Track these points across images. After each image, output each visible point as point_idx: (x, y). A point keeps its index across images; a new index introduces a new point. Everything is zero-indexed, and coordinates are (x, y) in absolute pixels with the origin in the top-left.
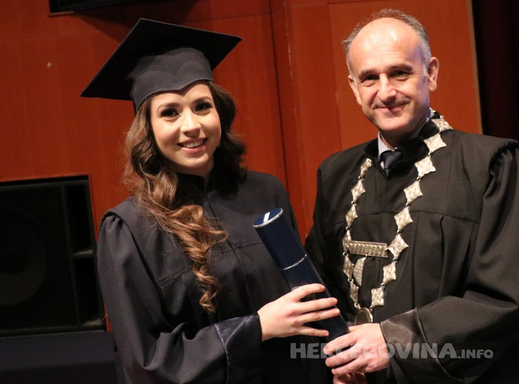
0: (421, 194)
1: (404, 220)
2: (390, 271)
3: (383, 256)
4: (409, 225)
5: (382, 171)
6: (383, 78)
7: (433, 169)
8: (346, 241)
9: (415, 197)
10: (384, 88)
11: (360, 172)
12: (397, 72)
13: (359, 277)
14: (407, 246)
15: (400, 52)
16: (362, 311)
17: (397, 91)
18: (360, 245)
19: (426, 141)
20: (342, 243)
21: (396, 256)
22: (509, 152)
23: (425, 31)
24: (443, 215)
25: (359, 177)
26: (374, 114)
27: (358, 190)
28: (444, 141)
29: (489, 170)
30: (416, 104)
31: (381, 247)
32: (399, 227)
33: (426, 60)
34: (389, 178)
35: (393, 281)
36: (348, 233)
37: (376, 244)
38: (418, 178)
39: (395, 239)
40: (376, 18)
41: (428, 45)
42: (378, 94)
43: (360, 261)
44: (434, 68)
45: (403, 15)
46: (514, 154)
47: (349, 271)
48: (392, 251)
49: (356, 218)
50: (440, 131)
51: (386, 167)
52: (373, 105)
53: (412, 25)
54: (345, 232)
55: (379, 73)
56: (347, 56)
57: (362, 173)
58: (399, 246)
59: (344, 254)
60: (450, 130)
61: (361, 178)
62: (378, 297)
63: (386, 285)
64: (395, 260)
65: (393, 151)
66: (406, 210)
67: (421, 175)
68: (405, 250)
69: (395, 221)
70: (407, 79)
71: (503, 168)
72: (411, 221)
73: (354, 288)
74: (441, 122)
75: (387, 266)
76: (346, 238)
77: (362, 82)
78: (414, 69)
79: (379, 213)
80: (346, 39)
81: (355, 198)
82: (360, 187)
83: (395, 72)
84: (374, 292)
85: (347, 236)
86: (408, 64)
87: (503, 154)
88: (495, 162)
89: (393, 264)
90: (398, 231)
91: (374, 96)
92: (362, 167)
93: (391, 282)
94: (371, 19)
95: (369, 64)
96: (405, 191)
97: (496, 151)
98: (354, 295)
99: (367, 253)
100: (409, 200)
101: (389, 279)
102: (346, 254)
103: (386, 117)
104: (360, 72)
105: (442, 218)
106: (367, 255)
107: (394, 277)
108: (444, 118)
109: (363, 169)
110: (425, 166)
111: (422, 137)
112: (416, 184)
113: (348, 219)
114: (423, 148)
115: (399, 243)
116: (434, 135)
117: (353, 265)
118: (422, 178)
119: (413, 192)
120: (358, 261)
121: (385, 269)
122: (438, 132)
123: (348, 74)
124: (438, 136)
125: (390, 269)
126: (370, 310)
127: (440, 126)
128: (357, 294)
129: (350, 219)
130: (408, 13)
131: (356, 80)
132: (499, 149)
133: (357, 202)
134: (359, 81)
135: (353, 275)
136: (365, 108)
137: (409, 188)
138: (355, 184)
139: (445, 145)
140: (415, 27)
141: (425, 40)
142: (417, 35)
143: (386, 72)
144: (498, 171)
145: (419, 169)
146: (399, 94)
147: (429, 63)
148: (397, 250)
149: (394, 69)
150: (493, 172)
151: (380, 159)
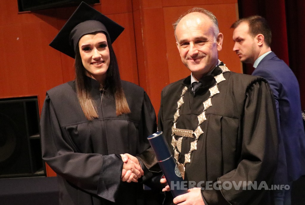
0: (211, 105)
1: (202, 118)
2: (194, 145)
3: (191, 137)
4: (205, 121)
5: (192, 93)
6: (192, 44)
7: (218, 92)
8: (174, 129)
9: (208, 107)
10: (192, 49)
11: (182, 93)
13: (179, 147)
14: (203, 132)
15: (201, 30)
16: (180, 165)
17: (199, 51)
18: (180, 131)
19: (215, 77)
20: (171, 129)
21: (197, 137)
22: (257, 83)
23: (216, 19)
25: (181, 95)
26: (187, 62)
27: (180, 102)
28: (224, 77)
29: (246, 93)
30: (209, 57)
31: (190, 132)
32: (200, 122)
33: (216, 34)
34: (195, 96)
36: (175, 124)
37: (187, 131)
38: (210, 97)
39: (197, 128)
40: (190, 12)
41: (217, 26)
42: (189, 52)
43: (180, 139)
45: (205, 11)
46: (260, 84)
47: (174, 144)
48: (196, 135)
49: (179, 117)
50: (223, 72)
51: (194, 91)
52: (186, 58)
53: (208, 16)
54: (173, 124)
55: (189, 42)
56: (175, 32)
59: (172, 135)
60: (228, 72)
61: (182, 96)
62: (188, 158)
63: (192, 152)
64: (197, 139)
65: (198, 82)
66: (204, 113)
67: (212, 95)
68: (202, 135)
69: (198, 119)
70: (204, 44)
71: (254, 92)
72: (206, 119)
73: (177, 153)
75: (193, 142)
76: (173, 127)
77: (181, 46)
78: (208, 39)
79: (190, 114)
80: (174, 23)
81: (179, 106)
84: (186, 155)
85: (174, 126)
86: (205, 36)
87: (254, 85)
88: (249, 88)
89: (196, 141)
91: (187, 53)
92: (183, 90)
93: (194, 150)
94: (187, 14)
95: (185, 36)
96: (203, 103)
97: (250, 82)
98: (176, 157)
100: (205, 108)
101: (193, 150)
102: (173, 135)
103: (193, 65)
104: (180, 41)
105: (222, 118)
106: (183, 136)
107: (196, 148)
108: (226, 65)
109: (184, 91)
110: (214, 90)
111: (213, 75)
112: (209, 100)
113: (175, 117)
114: (213, 80)
115: (199, 130)
116: (219, 74)
117: (176, 141)
118: (212, 97)
119: (208, 104)
121: (192, 144)
124: (221, 75)
126: (184, 165)
127: (223, 69)
128: (178, 156)
129: (176, 117)
132: (252, 82)
133: (180, 108)
134: (180, 45)
135: (176, 146)
136: (183, 59)
137: (206, 102)
138: (179, 99)
139: (225, 79)
140: (211, 17)
141: (215, 24)
142: (211, 21)
143: (193, 41)
144: (251, 93)
145: (211, 92)
146: (200, 52)
147: (218, 36)
148: (198, 134)
149: (197, 39)
150: (248, 94)
151: (191, 86)
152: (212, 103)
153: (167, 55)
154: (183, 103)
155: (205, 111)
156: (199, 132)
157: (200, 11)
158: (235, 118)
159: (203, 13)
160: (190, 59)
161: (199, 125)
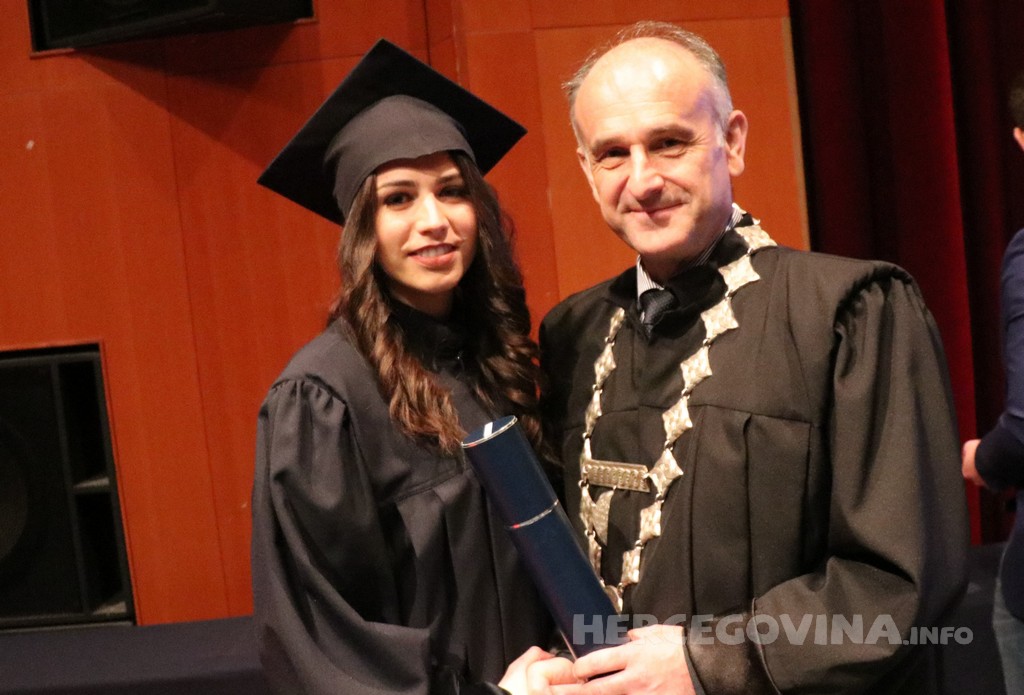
0: (709, 373)
1: (677, 422)
2: (650, 518)
3: (641, 489)
4: (687, 431)
5: (641, 329)
6: (638, 154)
7: (734, 324)
8: (584, 461)
9: (698, 379)
10: (640, 172)
11: (609, 329)
12: (665, 141)
13: (603, 527)
14: (681, 473)
15: (669, 103)
17: (665, 179)
18: (603, 468)
19: (721, 271)
21: (661, 491)
22: (875, 286)
23: (720, 61)
24: (748, 415)
25: (606, 339)
26: (622, 223)
27: (605, 364)
28: (756, 268)
29: (835, 325)
30: (703, 201)
31: (636, 472)
32: (670, 438)
33: (722, 117)
34: (652, 343)
35: (655, 537)
36: (587, 444)
37: (631, 468)
38: (705, 342)
39: (662, 458)
40: (626, 39)
41: (726, 88)
42: (628, 185)
43: (604, 498)
44: (737, 130)
45: (678, 33)
46: (886, 289)
47: (587, 516)
48: (656, 481)
49: (600, 417)
50: (749, 251)
51: (647, 321)
52: (620, 206)
53: (693, 50)
54: (582, 442)
55: (630, 144)
56: (571, 113)
57: (612, 331)
58: (667, 472)
59: (580, 484)
60: (769, 248)
61: (609, 341)
62: (632, 566)
63: (646, 544)
64: (660, 499)
65: (662, 289)
66: (683, 404)
67: (710, 335)
68: (676, 480)
69: (662, 422)
70: (683, 154)
71: (866, 318)
72: (689, 424)
73: (595, 548)
74: (754, 233)
75: (646, 510)
76: (583, 456)
77: (599, 161)
78: (697, 137)
79: (635, 409)
80: (568, 80)
81: (599, 380)
82: (607, 358)
83: (661, 140)
84: (626, 557)
85: (585, 452)
86: (685, 124)
87: (864, 293)
88: (847, 307)
89: (657, 506)
90: (666, 443)
91: (622, 187)
92: (612, 320)
93: (653, 538)
94: (615, 43)
95: (612, 127)
96: (682, 365)
97: (850, 286)
98: (594, 560)
99: (616, 484)
100: (688, 385)
101: (649, 536)
102: (583, 485)
103: (646, 230)
104: (593, 143)
105: (748, 422)
106: (615, 487)
107: (657, 531)
108: (760, 224)
109: (614, 324)
110: (718, 319)
111: (714, 264)
112: (703, 354)
113: (588, 420)
114: (716, 284)
115: (667, 466)
116: (737, 258)
117: (594, 505)
118: (712, 344)
119: (696, 367)
120: (601, 496)
121: (644, 514)
122: (746, 253)
123: (576, 145)
124: (745, 260)
125: (650, 515)
126: (619, 591)
127: (751, 240)
129: (591, 419)
130: (688, 29)
131: (589, 156)
132: (855, 283)
133: (603, 386)
134: (593, 158)
136: (607, 211)
137: (689, 360)
138: (601, 352)
139: (756, 277)
140: (700, 54)
141: (719, 79)
142: (704, 69)
143: (643, 142)
144: (854, 326)
145: (708, 325)
146: (668, 184)
147: (728, 123)
148: (664, 478)
149: (658, 136)
150: (842, 327)
151: (639, 307)
152: (712, 364)
153: (550, 194)
154: (614, 366)
155: (686, 394)
156: (668, 470)
157: (660, 34)
158: (794, 418)
159: (675, 40)
160: (636, 211)
161: (669, 446)
